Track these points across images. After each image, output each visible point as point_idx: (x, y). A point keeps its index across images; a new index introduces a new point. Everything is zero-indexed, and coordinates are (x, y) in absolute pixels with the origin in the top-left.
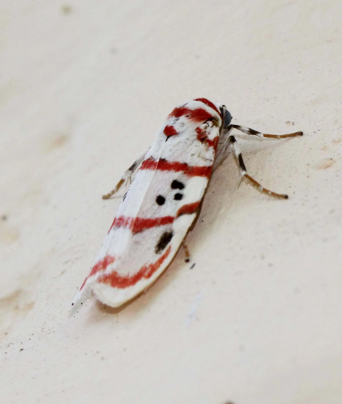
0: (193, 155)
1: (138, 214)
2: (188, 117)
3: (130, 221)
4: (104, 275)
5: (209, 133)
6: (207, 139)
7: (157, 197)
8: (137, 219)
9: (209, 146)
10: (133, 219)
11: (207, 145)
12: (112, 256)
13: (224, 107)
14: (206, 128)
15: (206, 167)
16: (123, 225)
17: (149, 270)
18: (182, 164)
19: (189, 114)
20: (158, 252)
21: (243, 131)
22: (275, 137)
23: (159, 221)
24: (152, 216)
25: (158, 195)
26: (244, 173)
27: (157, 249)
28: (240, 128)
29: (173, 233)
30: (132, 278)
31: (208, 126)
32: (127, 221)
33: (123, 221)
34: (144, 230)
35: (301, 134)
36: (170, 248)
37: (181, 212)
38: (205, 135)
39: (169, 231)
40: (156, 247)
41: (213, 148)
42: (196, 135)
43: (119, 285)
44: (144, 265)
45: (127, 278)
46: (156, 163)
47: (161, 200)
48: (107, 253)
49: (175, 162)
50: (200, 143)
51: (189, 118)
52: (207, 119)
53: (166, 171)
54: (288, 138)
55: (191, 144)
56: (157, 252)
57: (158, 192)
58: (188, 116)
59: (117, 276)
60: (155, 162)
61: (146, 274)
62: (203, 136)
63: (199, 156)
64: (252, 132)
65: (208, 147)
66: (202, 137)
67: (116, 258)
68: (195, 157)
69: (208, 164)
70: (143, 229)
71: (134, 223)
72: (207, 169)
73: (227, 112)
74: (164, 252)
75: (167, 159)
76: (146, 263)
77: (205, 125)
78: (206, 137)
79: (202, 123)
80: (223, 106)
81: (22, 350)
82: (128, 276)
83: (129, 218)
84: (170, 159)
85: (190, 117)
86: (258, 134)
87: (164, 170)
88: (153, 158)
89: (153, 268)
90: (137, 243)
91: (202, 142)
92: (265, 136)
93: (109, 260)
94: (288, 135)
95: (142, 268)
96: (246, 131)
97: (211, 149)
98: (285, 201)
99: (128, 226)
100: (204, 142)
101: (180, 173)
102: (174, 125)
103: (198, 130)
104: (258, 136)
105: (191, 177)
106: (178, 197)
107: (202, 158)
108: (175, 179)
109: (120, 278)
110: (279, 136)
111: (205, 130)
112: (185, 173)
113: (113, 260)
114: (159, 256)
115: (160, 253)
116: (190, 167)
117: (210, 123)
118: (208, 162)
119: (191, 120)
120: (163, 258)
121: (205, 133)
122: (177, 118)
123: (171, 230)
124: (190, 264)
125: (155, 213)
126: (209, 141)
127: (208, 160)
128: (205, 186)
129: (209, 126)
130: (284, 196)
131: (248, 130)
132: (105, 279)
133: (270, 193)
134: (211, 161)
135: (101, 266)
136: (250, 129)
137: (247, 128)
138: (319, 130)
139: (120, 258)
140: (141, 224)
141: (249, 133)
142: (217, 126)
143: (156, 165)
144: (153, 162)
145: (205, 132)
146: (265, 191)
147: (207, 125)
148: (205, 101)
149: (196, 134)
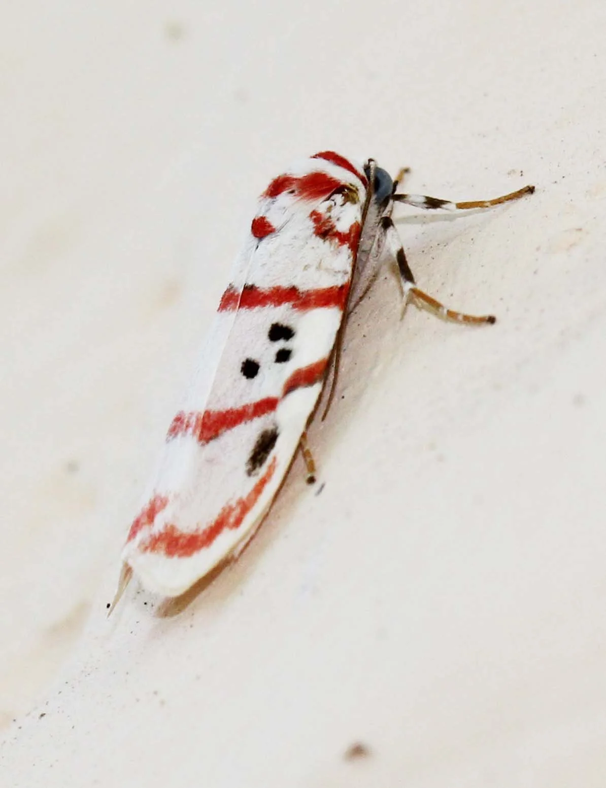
0: (306, 267)
1: (209, 403)
2: (293, 194)
3: (193, 420)
4: (151, 535)
5: (338, 220)
6: (335, 230)
7: (243, 363)
8: (208, 414)
9: (340, 245)
10: (199, 413)
11: (336, 244)
12: (163, 496)
13: (372, 163)
14: (329, 209)
15: (337, 287)
16: (182, 430)
17: (237, 511)
18: (286, 290)
19: (294, 187)
20: (253, 473)
21: (415, 204)
22: (480, 204)
23: (251, 410)
24: (236, 403)
25: (244, 360)
26: (408, 286)
27: (250, 467)
28: (406, 199)
29: (278, 431)
30: (204, 532)
31: (333, 205)
32: (188, 422)
33: (182, 422)
34: (222, 433)
35: (531, 190)
36: (275, 459)
37: (291, 386)
38: (330, 224)
39: (270, 427)
40: (247, 464)
41: (349, 248)
42: (312, 227)
43: (181, 552)
44: (227, 503)
45: (195, 534)
46: (238, 295)
47: (250, 369)
48: (155, 490)
49: (274, 288)
50: (321, 241)
51: (295, 196)
52: (332, 192)
53: (257, 308)
54: (507, 203)
55: (302, 247)
56: (249, 473)
57: (244, 352)
58: (292, 192)
59: (176, 534)
60: (236, 294)
61: (232, 520)
62: (326, 227)
63: (319, 267)
64: (433, 203)
65: (338, 247)
66: (324, 228)
67: (171, 498)
68: (312, 270)
69: (340, 280)
70: (220, 432)
71: (200, 422)
72: (337, 290)
73: (378, 170)
74: (262, 471)
75: (257, 285)
76: (231, 499)
77: (328, 203)
78: (333, 227)
79: (321, 201)
80: (370, 160)
81: (42, 715)
82: (197, 530)
83: (192, 414)
84: (264, 284)
85: (296, 192)
86: (444, 206)
87: (253, 307)
88: (232, 287)
89: (245, 507)
90: (210, 461)
91: (322, 239)
92: (460, 206)
93: (158, 503)
94: (505, 197)
95: (224, 509)
96: (420, 203)
97: (345, 250)
98: (488, 328)
99: (190, 430)
100: (328, 237)
101: (286, 307)
102: (267, 215)
103: (316, 217)
104: (447, 209)
105: (306, 313)
106: (283, 356)
107: (327, 270)
108: (274, 322)
109: (181, 536)
110: (489, 202)
111: (328, 214)
112: (294, 306)
113: (164, 503)
114: (254, 480)
115: (257, 474)
116: (303, 293)
117: (339, 198)
118: (340, 276)
119: (299, 198)
120: (263, 482)
121: (330, 220)
122: (272, 200)
123: (274, 424)
124: (316, 487)
125: (241, 396)
126: (338, 234)
127: (339, 272)
128: (337, 326)
129: (335, 204)
130: (487, 318)
131: (423, 200)
132: (153, 544)
133: (460, 318)
134: (346, 273)
135: (144, 520)
136: (427, 198)
137: (421, 196)
138: (564, 177)
139: (177, 496)
140: (215, 422)
141: (426, 206)
142: (354, 201)
143: (237, 301)
144: (233, 294)
145: (330, 217)
146: (452, 315)
147: (333, 203)
148: (330, 156)
149: (311, 224)
